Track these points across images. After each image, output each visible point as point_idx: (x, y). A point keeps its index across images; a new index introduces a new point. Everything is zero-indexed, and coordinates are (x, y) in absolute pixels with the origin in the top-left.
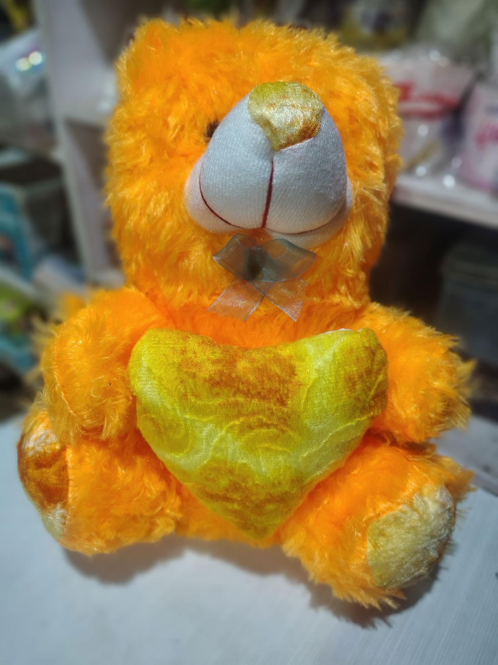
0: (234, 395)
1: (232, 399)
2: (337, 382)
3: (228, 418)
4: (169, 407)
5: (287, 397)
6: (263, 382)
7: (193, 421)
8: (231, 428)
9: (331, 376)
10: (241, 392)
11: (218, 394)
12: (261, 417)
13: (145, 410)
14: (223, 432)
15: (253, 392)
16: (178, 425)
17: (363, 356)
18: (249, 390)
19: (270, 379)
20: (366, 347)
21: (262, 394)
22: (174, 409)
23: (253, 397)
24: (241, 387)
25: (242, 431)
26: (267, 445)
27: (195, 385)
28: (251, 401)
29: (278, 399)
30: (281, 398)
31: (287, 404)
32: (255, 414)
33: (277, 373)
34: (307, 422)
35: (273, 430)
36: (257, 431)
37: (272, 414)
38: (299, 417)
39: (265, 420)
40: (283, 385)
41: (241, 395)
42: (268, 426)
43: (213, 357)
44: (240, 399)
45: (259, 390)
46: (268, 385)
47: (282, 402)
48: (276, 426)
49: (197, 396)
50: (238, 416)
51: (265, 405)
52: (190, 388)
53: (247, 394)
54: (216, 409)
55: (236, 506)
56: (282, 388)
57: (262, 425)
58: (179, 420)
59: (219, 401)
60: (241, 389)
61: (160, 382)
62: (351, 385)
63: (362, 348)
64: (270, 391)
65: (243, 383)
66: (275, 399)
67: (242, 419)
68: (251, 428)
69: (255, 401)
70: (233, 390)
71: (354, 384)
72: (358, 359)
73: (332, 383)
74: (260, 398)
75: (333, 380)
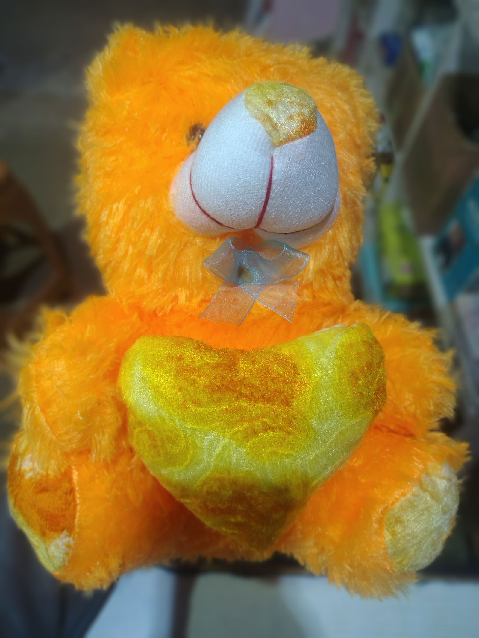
0: (237, 399)
1: (235, 404)
2: (340, 379)
3: (231, 424)
4: (168, 417)
5: (292, 398)
6: (266, 384)
7: (193, 430)
8: (235, 434)
9: (334, 372)
10: (243, 397)
11: (219, 400)
12: (265, 420)
13: (140, 424)
14: (226, 440)
15: (256, 395)
16: (177, 436)
17: (363, 350)
18: (252, 393)
19: (272, 380)
20: (364, 342)
21: (267, 396)
22: (172, 420)
23: (256, 400)
24: (244, 390)
25: (246, 437)
26: (272, 449)
27: (195, 392)
28: (254, 406)
29: (283, 401)
30: (286, 399)
31: (292, 405)
32: (259, 418)
33: (280, 374)
34: (314, 422)
35: (278, 433)
36: (261, 436)
37: (277, 416)
38: (305, 417)
39: (270, 423)
40: (287, 386)
41: (243, 399)
42: (273, 429)
43: (211, 362)
44: (243, 403)
45: (263, 393)
46: (271, 387)
47: (287, 403)
48: (281, 429)
49: (197, 403)
50: (241, 422)
51: (269, 407)
52: (190, 396)
53: (250, 398)
54: (218, 416)
55: (239, 518)
56: (286, 389)
57: (267, 428)
58: (178, 431)
59: (222, 407)
60: (244, 393)
61: (156, 392)
62: (353, 380)
63: (361, 343)
64: (274, 393)
65: (245, 386)
66: (279, 401)
67: (246, 425)
68: (255, 433)
69: (260, 404)
70: (235, 395)
71: (357, 379)
72: (358, 354)
73: (336, 380)
74: (264, 401)
75: (336, 376)
